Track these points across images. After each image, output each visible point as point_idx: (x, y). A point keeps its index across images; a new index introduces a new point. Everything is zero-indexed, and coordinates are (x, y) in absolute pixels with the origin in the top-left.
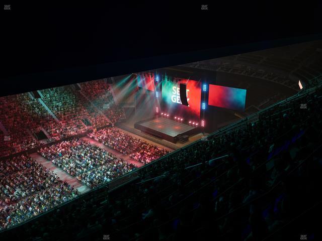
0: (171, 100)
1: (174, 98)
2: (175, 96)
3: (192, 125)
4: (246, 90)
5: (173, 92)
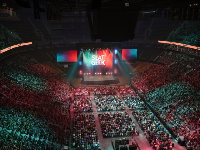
0: (91, 64)
1: (93, 62)
2: (94, 61)
3: (108, 74)
4: (137, 49)
5: (93, 59)
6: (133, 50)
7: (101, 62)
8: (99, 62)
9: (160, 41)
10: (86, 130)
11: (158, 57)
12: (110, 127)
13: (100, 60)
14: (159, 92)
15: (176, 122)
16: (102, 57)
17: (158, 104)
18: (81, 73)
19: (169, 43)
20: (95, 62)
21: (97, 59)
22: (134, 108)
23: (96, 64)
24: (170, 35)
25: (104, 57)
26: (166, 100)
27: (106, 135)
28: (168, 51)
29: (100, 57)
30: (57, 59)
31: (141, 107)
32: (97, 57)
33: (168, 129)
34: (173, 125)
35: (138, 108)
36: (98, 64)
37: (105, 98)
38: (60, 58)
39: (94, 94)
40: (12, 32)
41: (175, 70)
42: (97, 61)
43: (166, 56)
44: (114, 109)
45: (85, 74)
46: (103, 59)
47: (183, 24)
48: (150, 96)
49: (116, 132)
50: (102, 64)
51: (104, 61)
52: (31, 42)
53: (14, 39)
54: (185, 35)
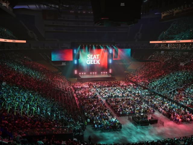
6: (127, 49)
7: (96, 61)
8: (94, 62)
9: (151, 42)
10: (98, 110)
11: (151, 56)
12: (122, 107)
13: (95, 59)
14: (161, 81)
15: (189, 100)
16: (97, 56)
17: (164, 90)
18: (76, 72)
19: (161, 42)
20: (90, 61)
21: (92, 59)
22: (139, 94)
23: (91, 63)
24: (160, 36)
25: (99, 56)
26: (171, 86)
27: (121, 113)
28: (160, 51)
29: (95, 57)
30: (52, 58)
31: (147, 93)
32: (92, 56)
33: (183, 106)
34: (186, 103)
35: (144, 94)
36: (93, 63)
37: (107, 88)
38: (55, 57)
39: (95, 86)
40: (5, 30)
41: (171, 64)
42: (93, 60)
43: (158, 55)
44: (120, 96)
45: (80, 73)
46: (98, 58)
47: (171, 27)
48: (152, 85)
49: (130, 110)
50: (97, 63)
51: (99, 60)
52: (25, 41)
53: (9, 35)
54: (175, 34)
